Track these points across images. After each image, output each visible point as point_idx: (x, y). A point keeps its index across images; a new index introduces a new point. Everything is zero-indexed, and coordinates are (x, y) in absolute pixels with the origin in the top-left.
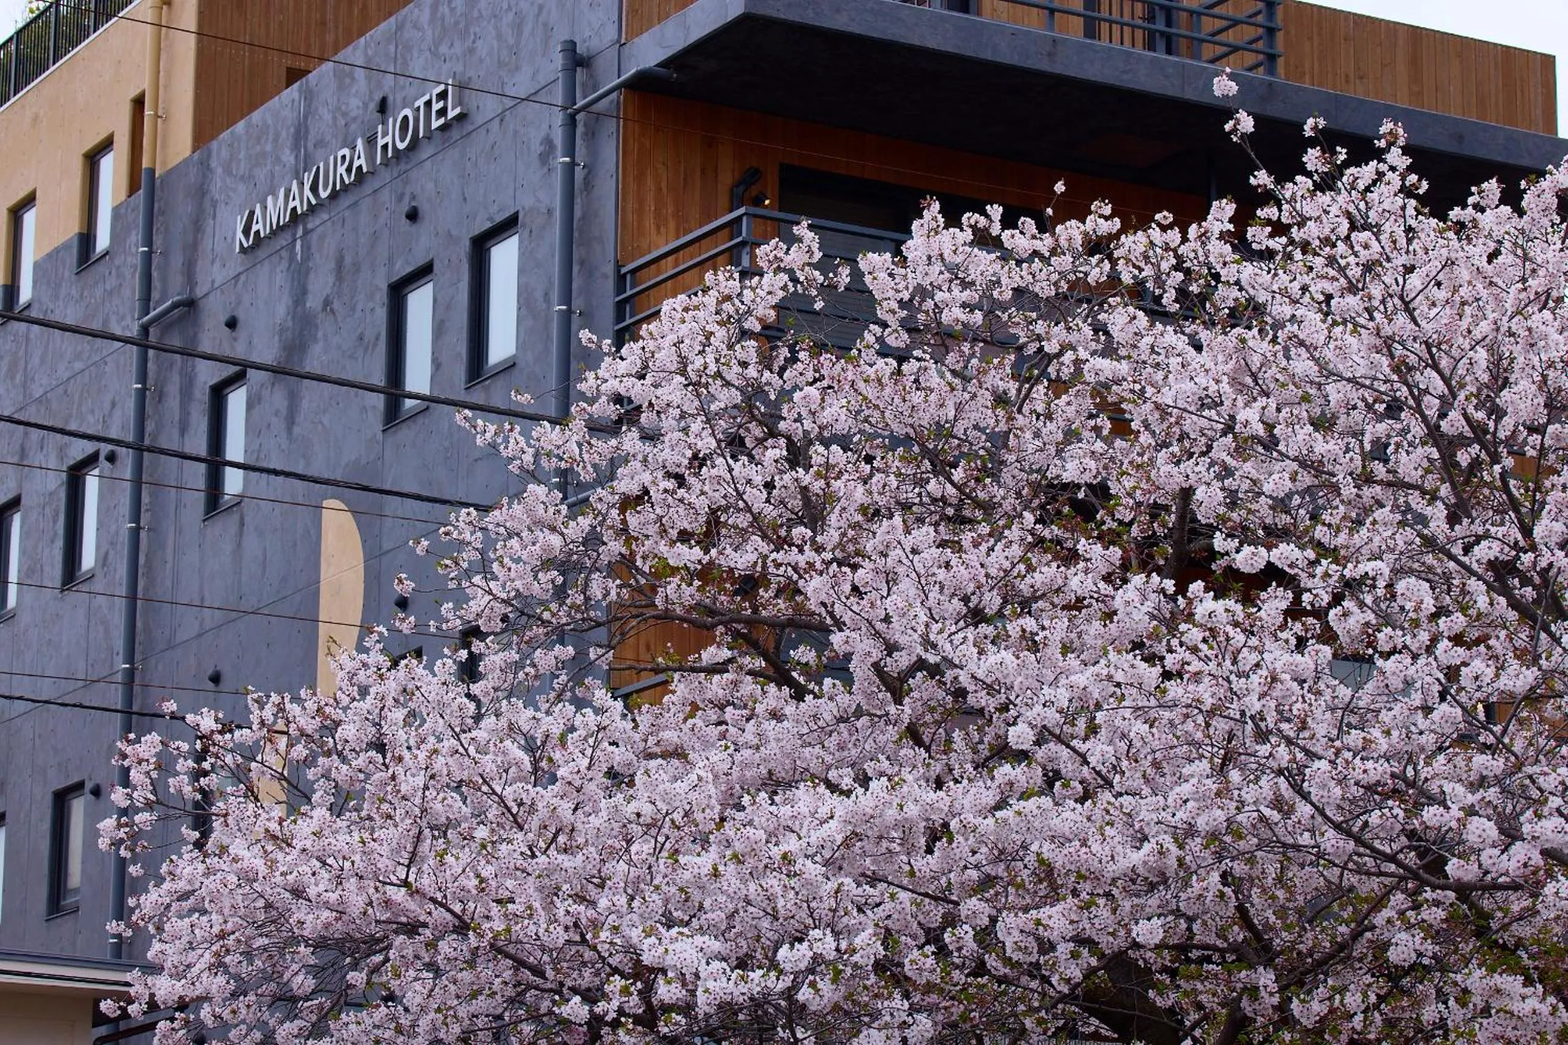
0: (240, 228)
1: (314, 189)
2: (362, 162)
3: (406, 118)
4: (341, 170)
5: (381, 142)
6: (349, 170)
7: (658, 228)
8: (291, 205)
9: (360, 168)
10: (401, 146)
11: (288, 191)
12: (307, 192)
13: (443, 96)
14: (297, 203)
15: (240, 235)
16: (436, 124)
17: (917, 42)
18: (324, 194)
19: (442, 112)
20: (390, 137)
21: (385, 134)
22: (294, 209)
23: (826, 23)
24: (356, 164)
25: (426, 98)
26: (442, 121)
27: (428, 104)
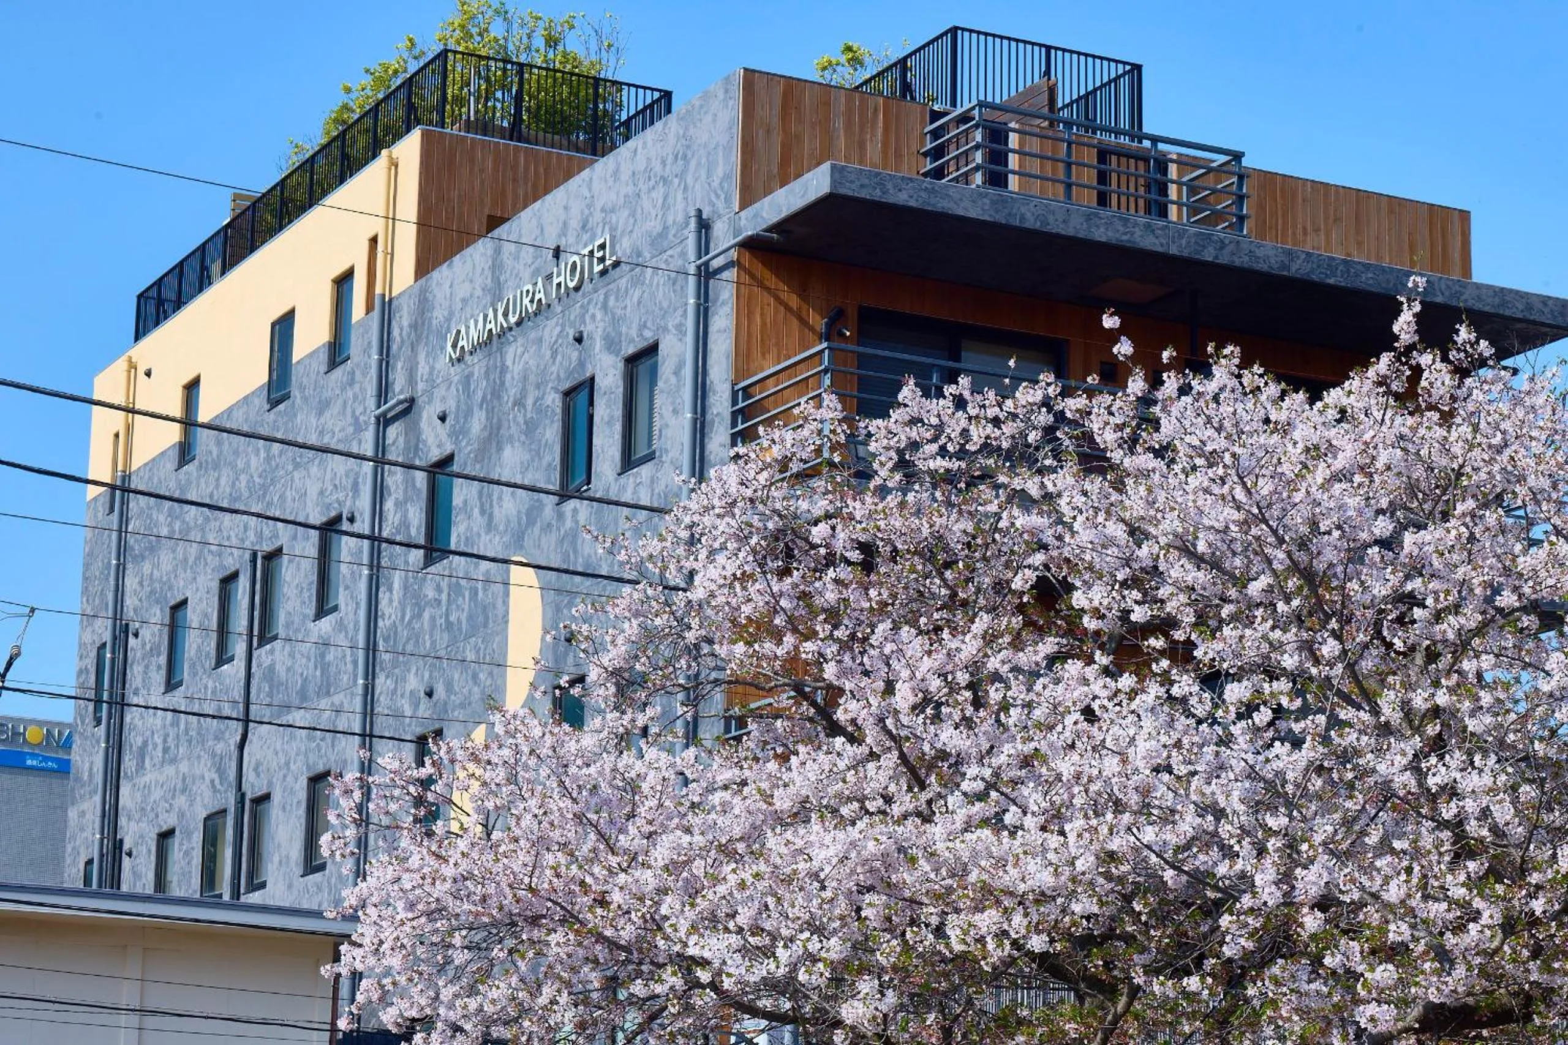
0: (449, 344)
1: (506, 315)
2: (542, 295)
3: (574, 263)
4: (526, 301)
5: (556, 281)
6: (532, 301)
7: (763, 355)
8: (488, 327)
9: (540, 300)
10: (571, 285)
11: (485, 317)
12: (500, 318)
13: (602, 247)
14: (492, 325)
15: (449, 349)
16: (598, 268)
17: (961, 212)
18: (513, 320)
19: (602, 260)
20: (564, 278)
21: (559, 275)
22: (490, 330)
23: (891, 200)
24: (537, 297)
25: (590, 248)
26: (601, 267)
27: (592, 252)
